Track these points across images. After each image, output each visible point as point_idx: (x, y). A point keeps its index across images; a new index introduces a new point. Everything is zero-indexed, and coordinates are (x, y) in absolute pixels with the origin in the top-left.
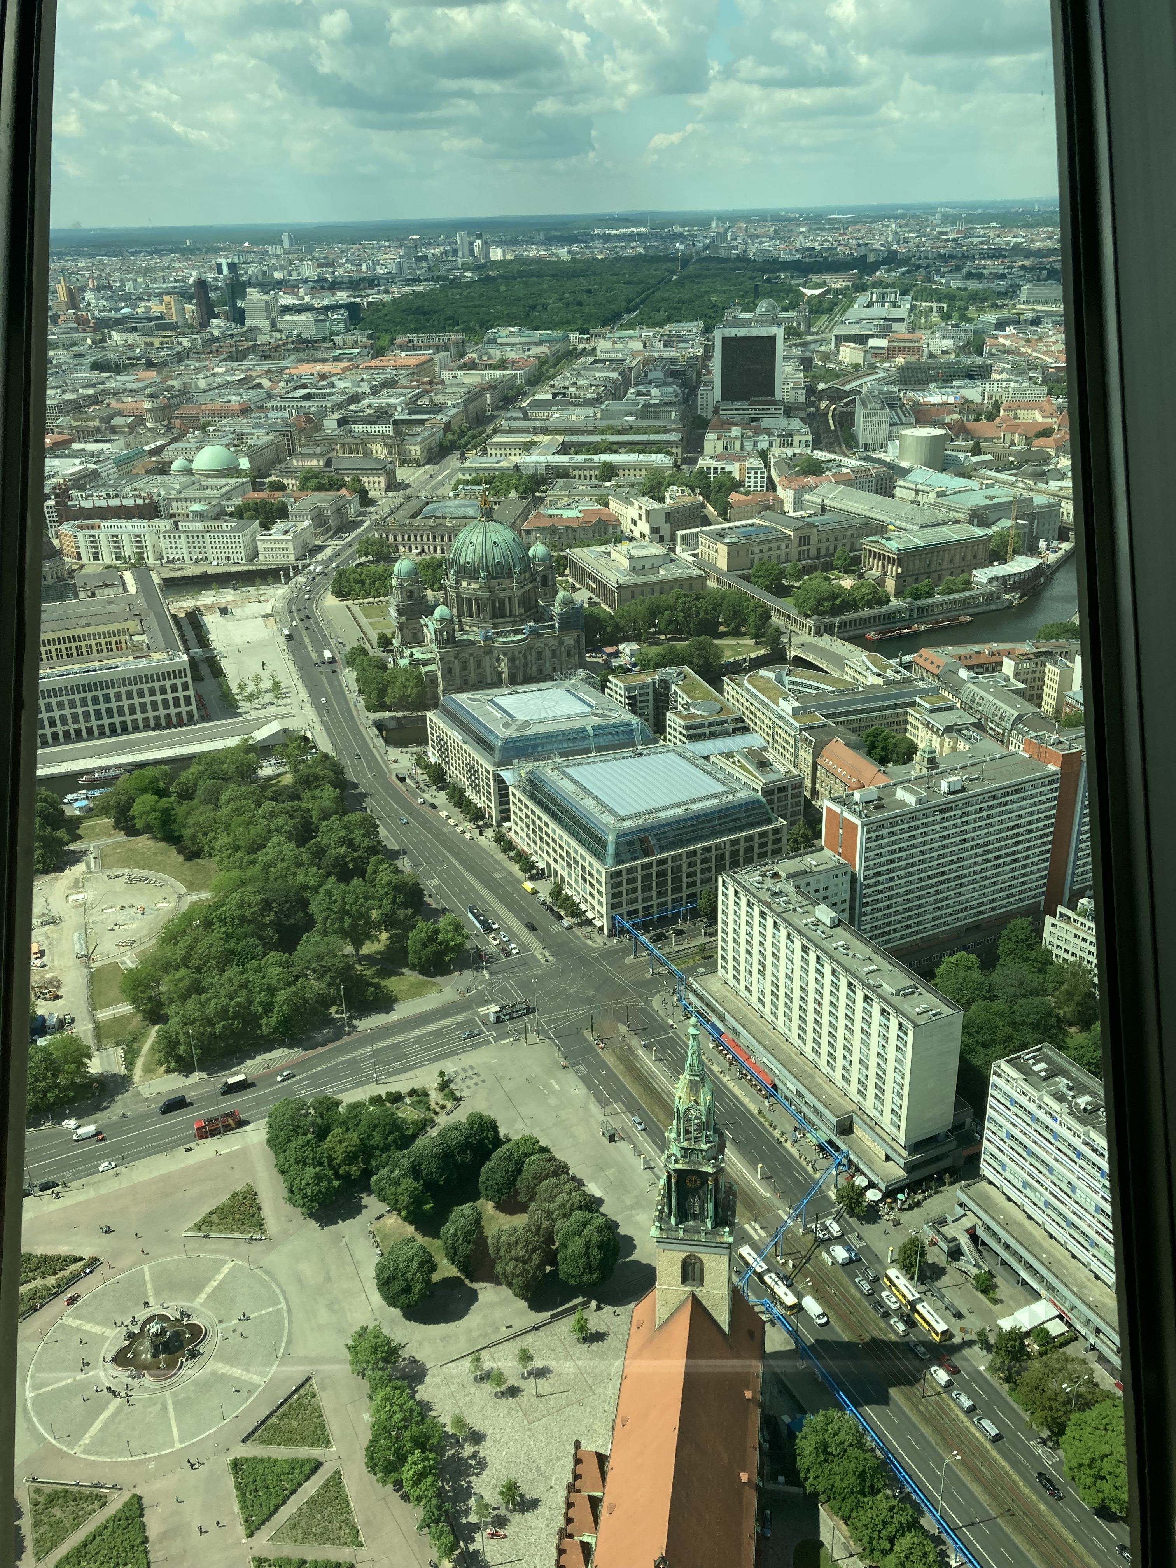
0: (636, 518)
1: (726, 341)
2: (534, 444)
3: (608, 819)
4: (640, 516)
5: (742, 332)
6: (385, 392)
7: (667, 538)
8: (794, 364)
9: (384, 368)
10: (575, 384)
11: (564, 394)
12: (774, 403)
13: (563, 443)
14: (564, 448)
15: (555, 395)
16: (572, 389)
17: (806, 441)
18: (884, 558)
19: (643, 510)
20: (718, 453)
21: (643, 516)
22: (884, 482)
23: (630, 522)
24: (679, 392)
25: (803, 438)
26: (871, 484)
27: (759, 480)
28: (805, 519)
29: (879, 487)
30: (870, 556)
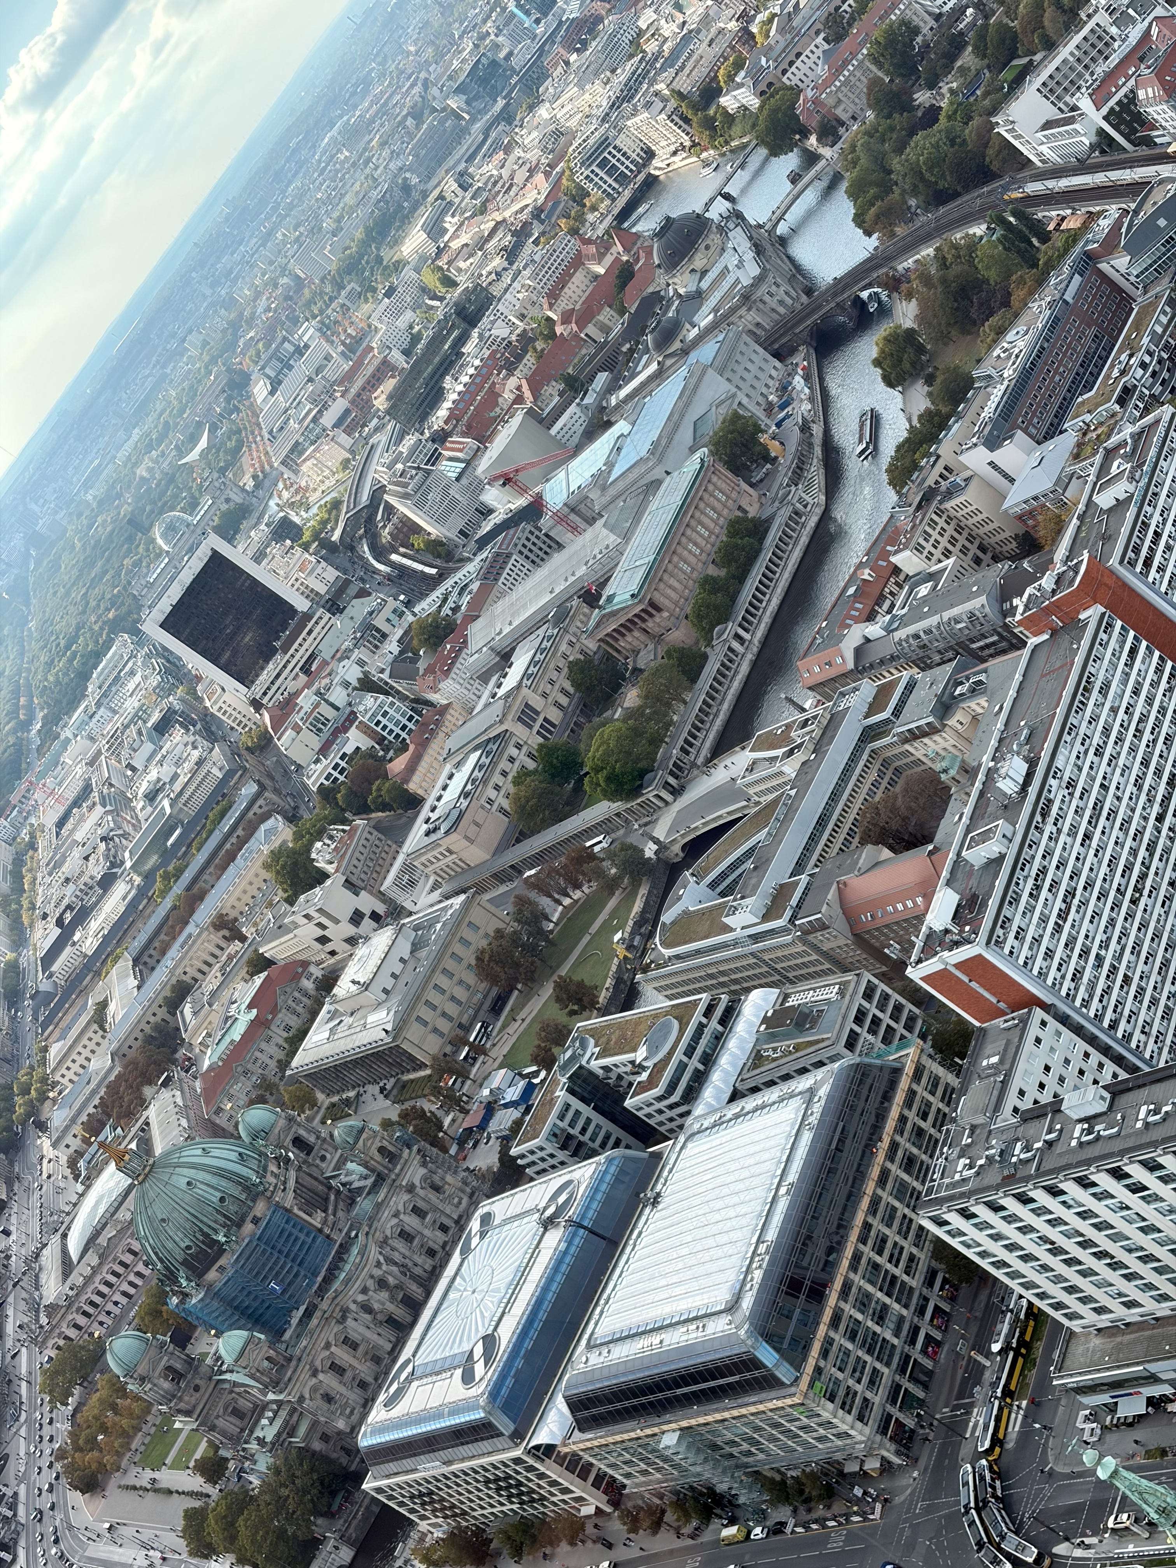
0: (319, 932)
1: (171, 624)
3: (719, 1326)
4: (320, 925)
5: (175, 593)
7: (381, 909)
8: (275, 549)
10: (66, 881)
11: (69, 908)
12: (307, 617)
13: (136, 961)
14: (143, 964)
15: (60, 923)
16: (71, 890)
17: (394, 611)
18: (635, 624)
19: (315, 915)
20: (317, 747)
21: (324, 921)
22: (529, 545)
23: (318, 946)
24: (192, 738)
25: (387, 612)
26: (519, 565)
27: (398, 716)
28: (499, 694)
29: (532, 556)
30: (616, 640)
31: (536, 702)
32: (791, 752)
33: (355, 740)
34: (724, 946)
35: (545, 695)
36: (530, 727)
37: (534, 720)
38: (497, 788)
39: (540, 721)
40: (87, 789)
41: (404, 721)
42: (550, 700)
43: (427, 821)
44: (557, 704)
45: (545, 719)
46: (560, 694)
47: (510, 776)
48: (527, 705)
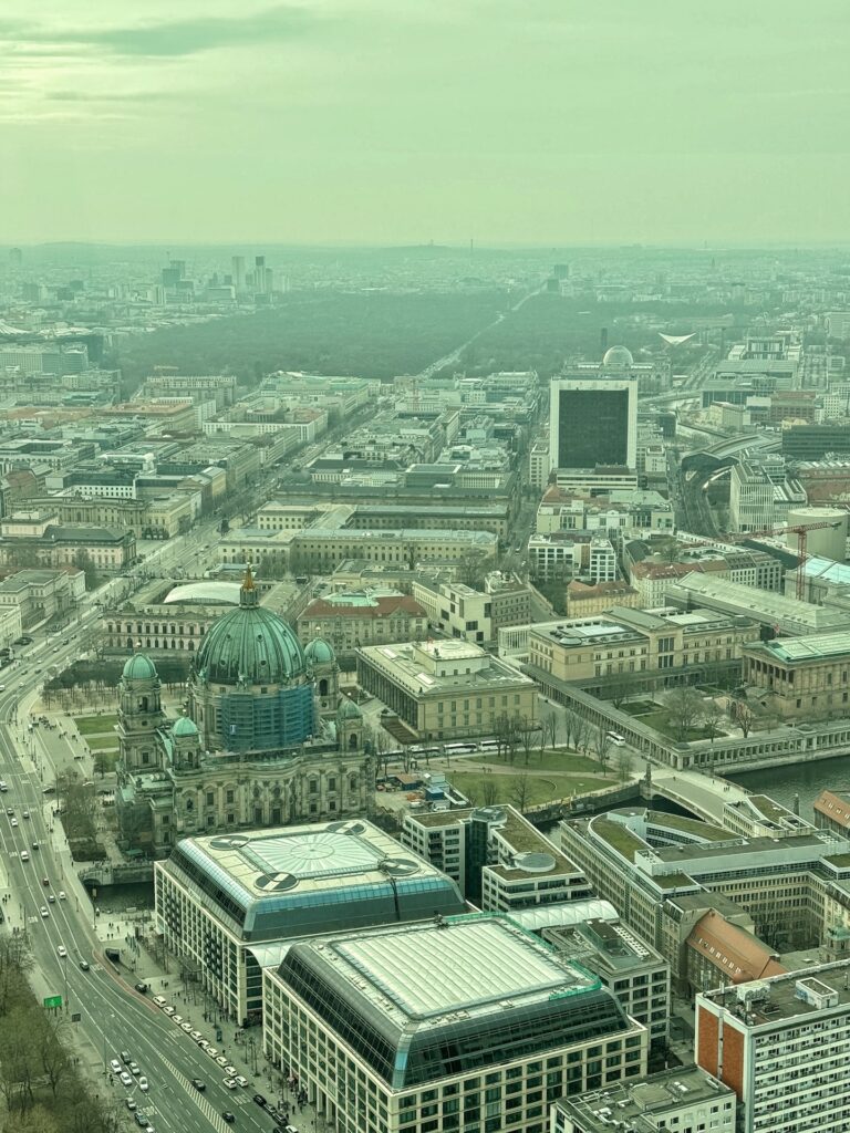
0: (448, 610)
1: (566, 396)
2: (317, 514)
3: (397, 1018)
4: (453, 608)
5: (586, 385)
6: (128, 446)
7: (487, 637)
8: (652, 425)
9: (130, 416)
10: (373, 442)
11: (359, 455)
12: (626, 472)
13: (356, 515)
14: (357, 520)
15: (347, 455)
16: (370, 449)
17: (668, 520)
18: (771, 671)
19: (457, 600)
20: (553, 531)
21: (457, 608)
22: (769, 573)
23: (439, 614)
24: (505, 455)
25: (664, 516)
26: (751, 575)
27: (607, 566)
28: (667, 618)
29: (763, 579)
30: (753, 667)
31: (678, 644)
32: (770, 825)
33: (575, 550)
34: (620, 864)
35: (686, 647)
36: (660, 651)
37: (666, 650)
38: (610, 656)
39: (669, 654)
40: (432, 416)
41: (607, 572)
42: (685, 651)
43: (560, 628)
44: (685, 659)
45: (672, 657)
46: (693, 655)
47: (622, 659)
48: (672, 639)
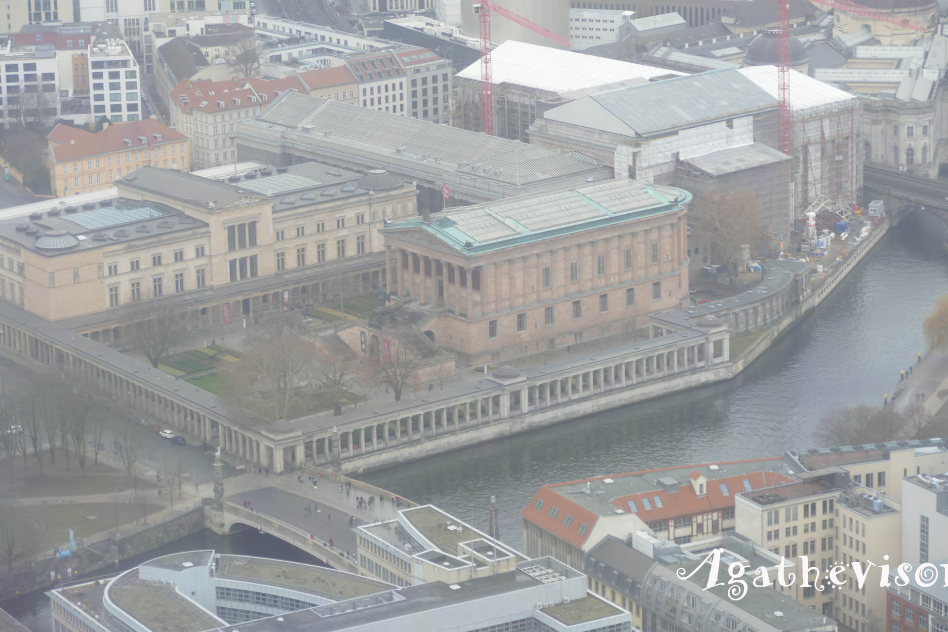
18: (440, 272)
26: (398, 92)
27: (123, 91)
28: (239, 185)
29: (420, 99)
30: (405, 266)
31: (266, 232)
32: (442, 560)
33: (58, 64)
35: (280, 236)
36: (232, 248)
37: (243, 246)
38: (135, 266)
39: (248, 253)
41: (124, 103)
42: (279, 246)
43: (35, 217)
44: (281, 257)
45: (253, 259)
46: (294, 252)
47: (159, 270)
48: (253, 225)
